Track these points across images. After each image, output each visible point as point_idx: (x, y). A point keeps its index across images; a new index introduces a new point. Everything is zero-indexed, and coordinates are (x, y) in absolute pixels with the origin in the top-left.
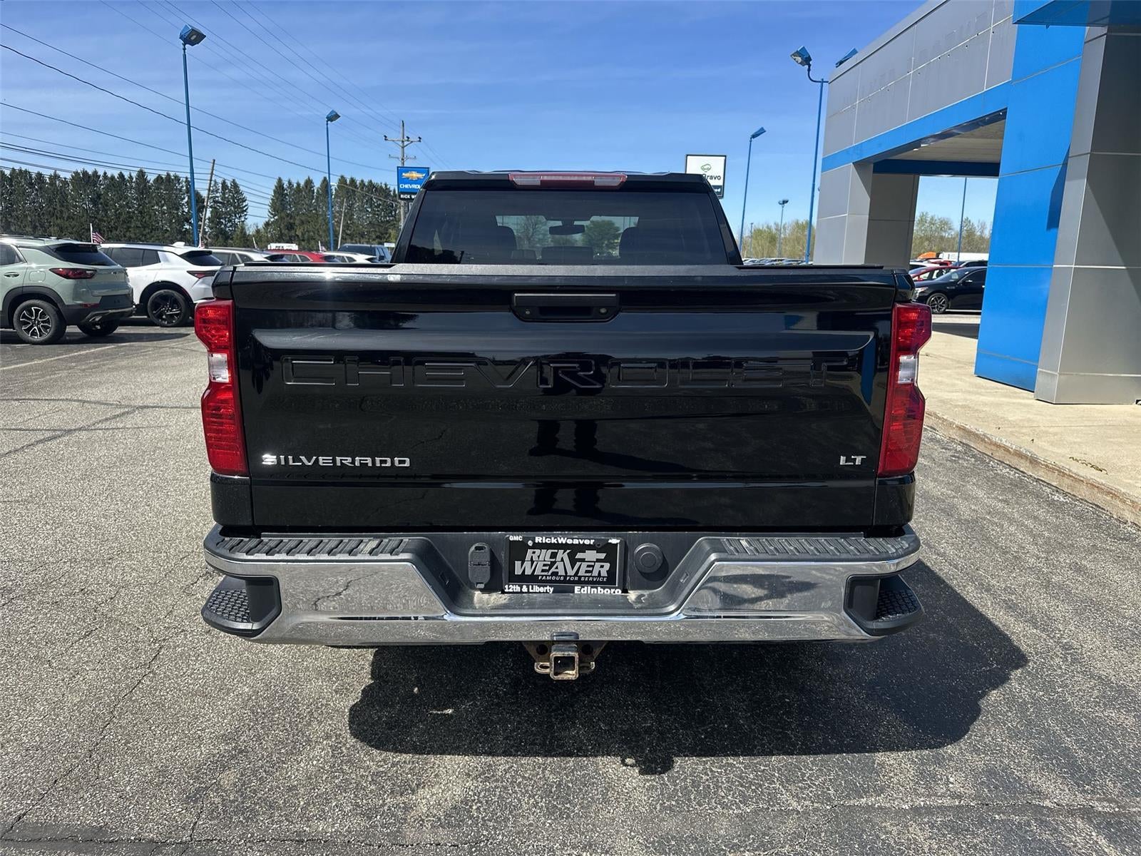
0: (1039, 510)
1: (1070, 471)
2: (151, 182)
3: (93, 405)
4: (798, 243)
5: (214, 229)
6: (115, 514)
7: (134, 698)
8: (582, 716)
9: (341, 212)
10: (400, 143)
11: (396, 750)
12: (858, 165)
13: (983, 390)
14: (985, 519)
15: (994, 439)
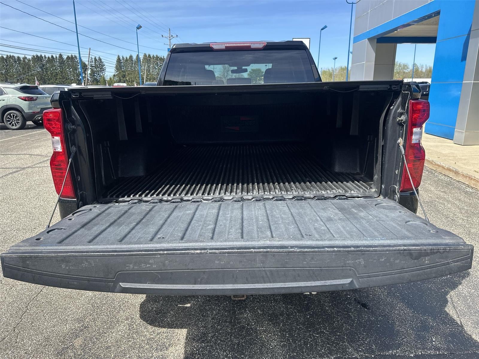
0: (461, 196)
1: (475, 177)
2: (65, 59)
3: (35, 156)
4: (342, 76)
5: (92, 78)
6: (39, 207)
7: (38, 299)
8: (249, 307)
9: (145, 69)
10: (169, 38)
11: (159, 326)
12: (370, 40)
13: (429, 140)
14: (436, 201)
15: (437, 163)
